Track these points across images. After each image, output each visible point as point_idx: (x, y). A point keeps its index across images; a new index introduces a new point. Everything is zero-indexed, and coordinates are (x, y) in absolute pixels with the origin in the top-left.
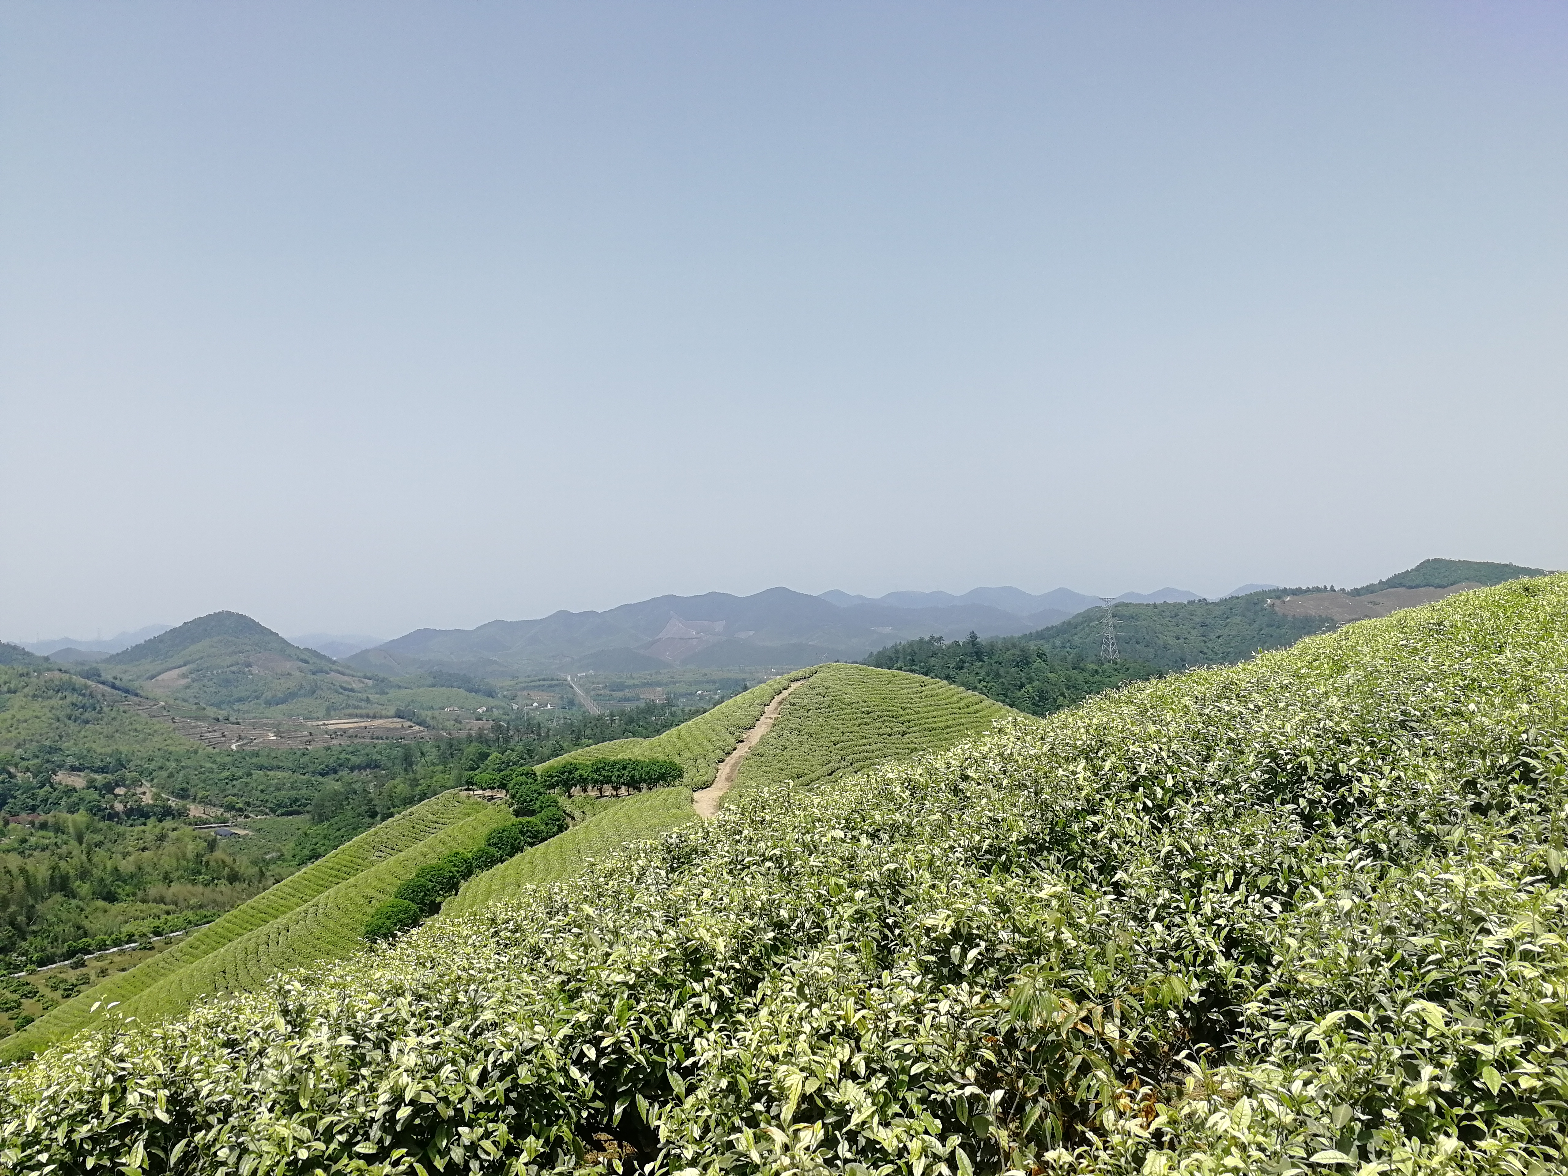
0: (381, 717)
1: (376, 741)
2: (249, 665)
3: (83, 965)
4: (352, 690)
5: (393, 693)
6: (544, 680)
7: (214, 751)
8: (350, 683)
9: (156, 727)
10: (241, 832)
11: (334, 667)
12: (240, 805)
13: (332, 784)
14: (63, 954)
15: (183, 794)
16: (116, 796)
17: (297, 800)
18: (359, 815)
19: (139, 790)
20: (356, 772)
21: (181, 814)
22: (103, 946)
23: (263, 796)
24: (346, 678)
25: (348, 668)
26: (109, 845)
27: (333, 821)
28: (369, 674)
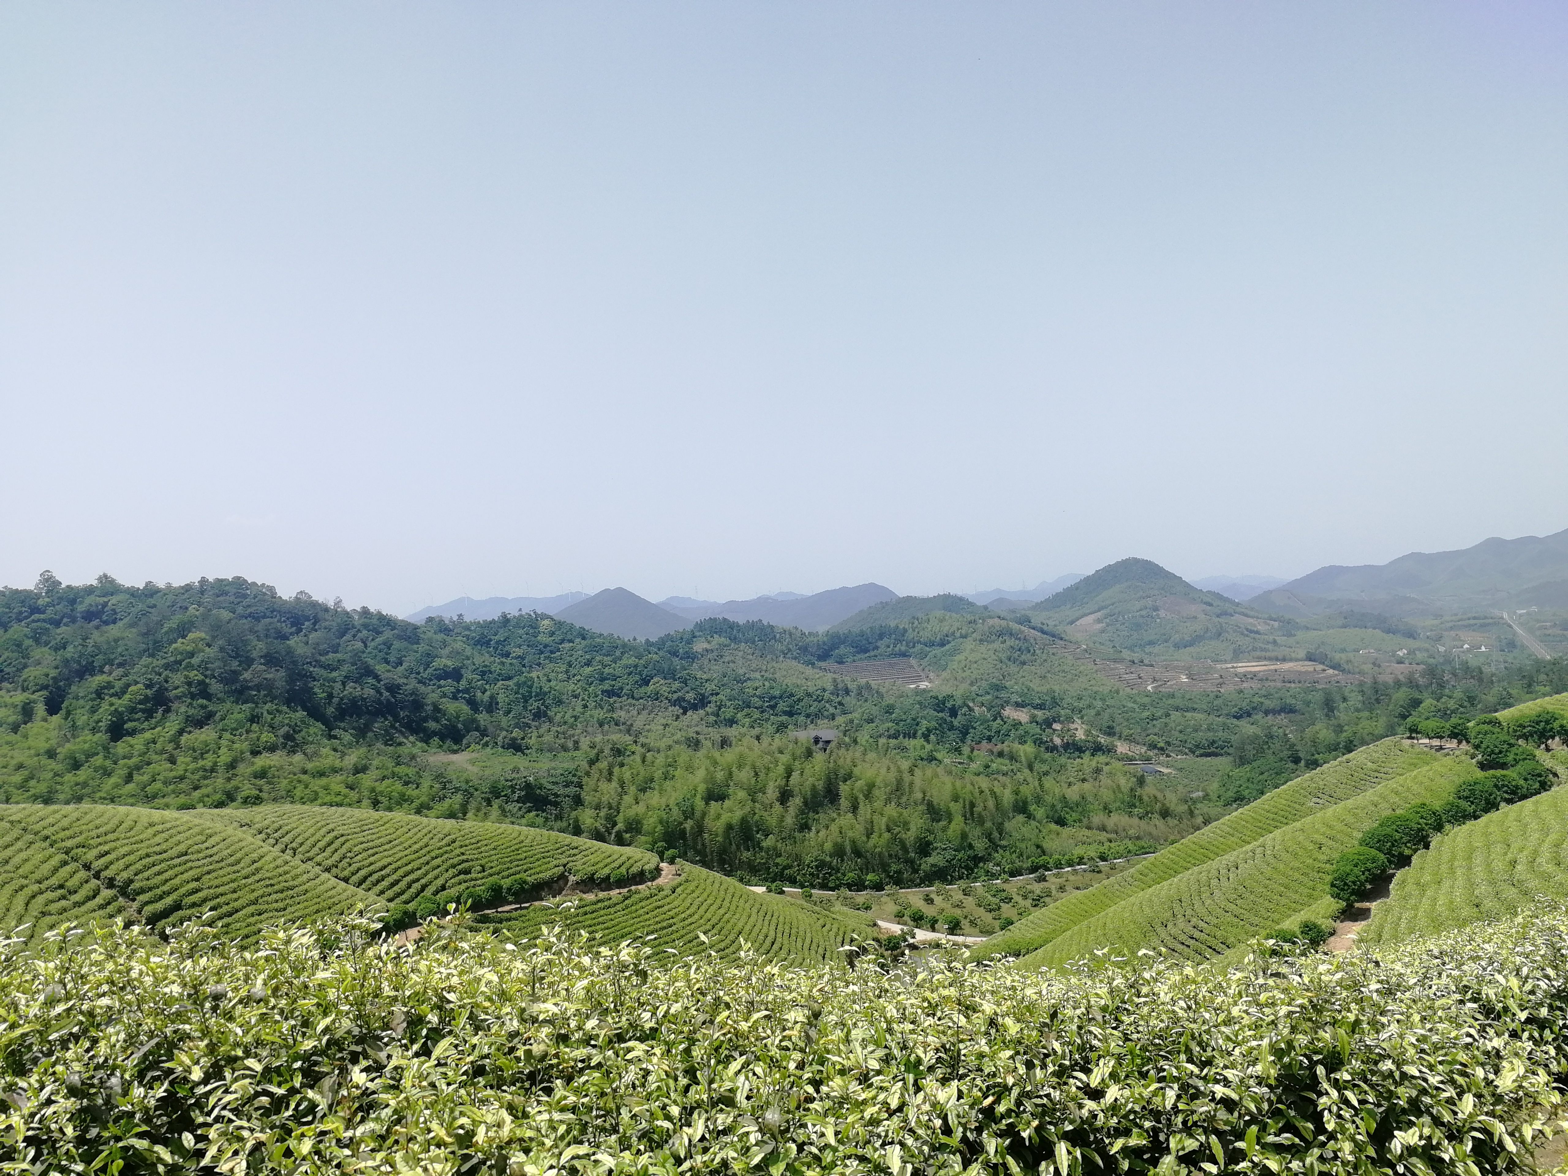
0: (1291, 660)
1: (1288, 685)
2: (1156, 609)
3: (1045, 880)
4: (1257, 632)
5: (1300, 635)
6: (1475, 618)
7: (1134, 692)
8: (1255, 626)
9: (1082, 668)
10: (1165, 771)
11: (1238, 609)
12: (1162, 744)
13: (1247, 728)
14: (1027, 869)
15: (1110, 732)
16: (1054, 730)
17: (1214, 742)
18: (1281, 760)
19: (1072, 726)
20: (1270, 717)
21: (1109, 750)
22: (1059, 865)
23: (1182, 737)
24: (1251, 620)
25: (1252, 609)
26: (1054, 775)
27: (1255, 764)
28: (1274, 616)
